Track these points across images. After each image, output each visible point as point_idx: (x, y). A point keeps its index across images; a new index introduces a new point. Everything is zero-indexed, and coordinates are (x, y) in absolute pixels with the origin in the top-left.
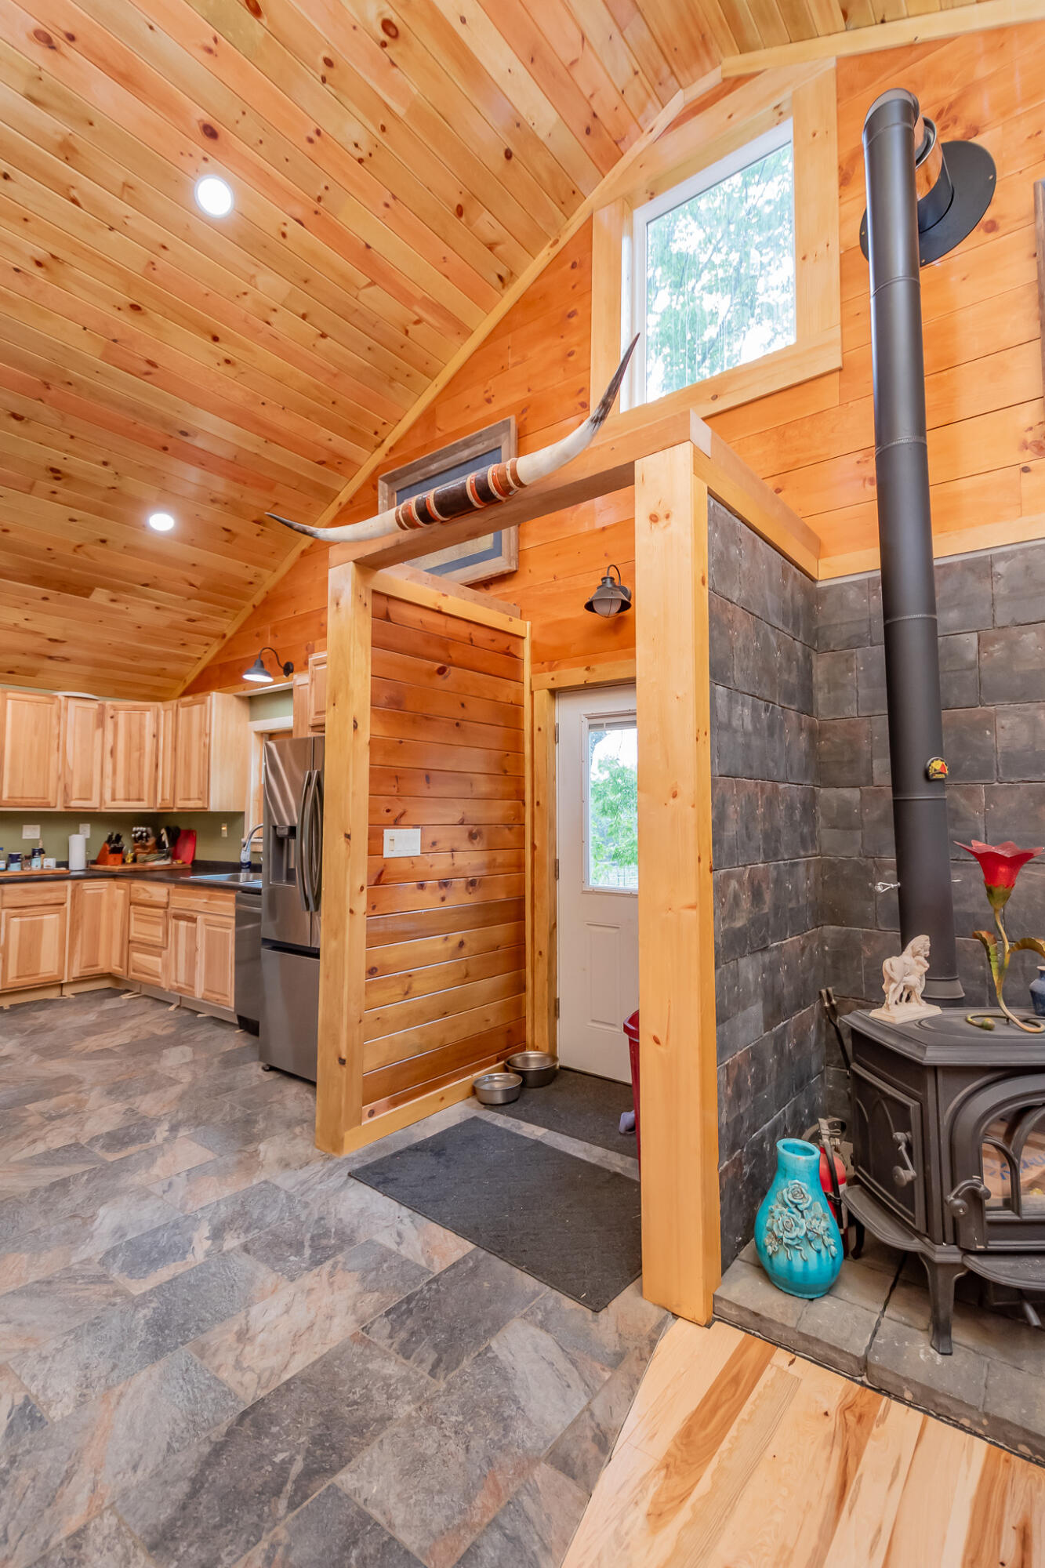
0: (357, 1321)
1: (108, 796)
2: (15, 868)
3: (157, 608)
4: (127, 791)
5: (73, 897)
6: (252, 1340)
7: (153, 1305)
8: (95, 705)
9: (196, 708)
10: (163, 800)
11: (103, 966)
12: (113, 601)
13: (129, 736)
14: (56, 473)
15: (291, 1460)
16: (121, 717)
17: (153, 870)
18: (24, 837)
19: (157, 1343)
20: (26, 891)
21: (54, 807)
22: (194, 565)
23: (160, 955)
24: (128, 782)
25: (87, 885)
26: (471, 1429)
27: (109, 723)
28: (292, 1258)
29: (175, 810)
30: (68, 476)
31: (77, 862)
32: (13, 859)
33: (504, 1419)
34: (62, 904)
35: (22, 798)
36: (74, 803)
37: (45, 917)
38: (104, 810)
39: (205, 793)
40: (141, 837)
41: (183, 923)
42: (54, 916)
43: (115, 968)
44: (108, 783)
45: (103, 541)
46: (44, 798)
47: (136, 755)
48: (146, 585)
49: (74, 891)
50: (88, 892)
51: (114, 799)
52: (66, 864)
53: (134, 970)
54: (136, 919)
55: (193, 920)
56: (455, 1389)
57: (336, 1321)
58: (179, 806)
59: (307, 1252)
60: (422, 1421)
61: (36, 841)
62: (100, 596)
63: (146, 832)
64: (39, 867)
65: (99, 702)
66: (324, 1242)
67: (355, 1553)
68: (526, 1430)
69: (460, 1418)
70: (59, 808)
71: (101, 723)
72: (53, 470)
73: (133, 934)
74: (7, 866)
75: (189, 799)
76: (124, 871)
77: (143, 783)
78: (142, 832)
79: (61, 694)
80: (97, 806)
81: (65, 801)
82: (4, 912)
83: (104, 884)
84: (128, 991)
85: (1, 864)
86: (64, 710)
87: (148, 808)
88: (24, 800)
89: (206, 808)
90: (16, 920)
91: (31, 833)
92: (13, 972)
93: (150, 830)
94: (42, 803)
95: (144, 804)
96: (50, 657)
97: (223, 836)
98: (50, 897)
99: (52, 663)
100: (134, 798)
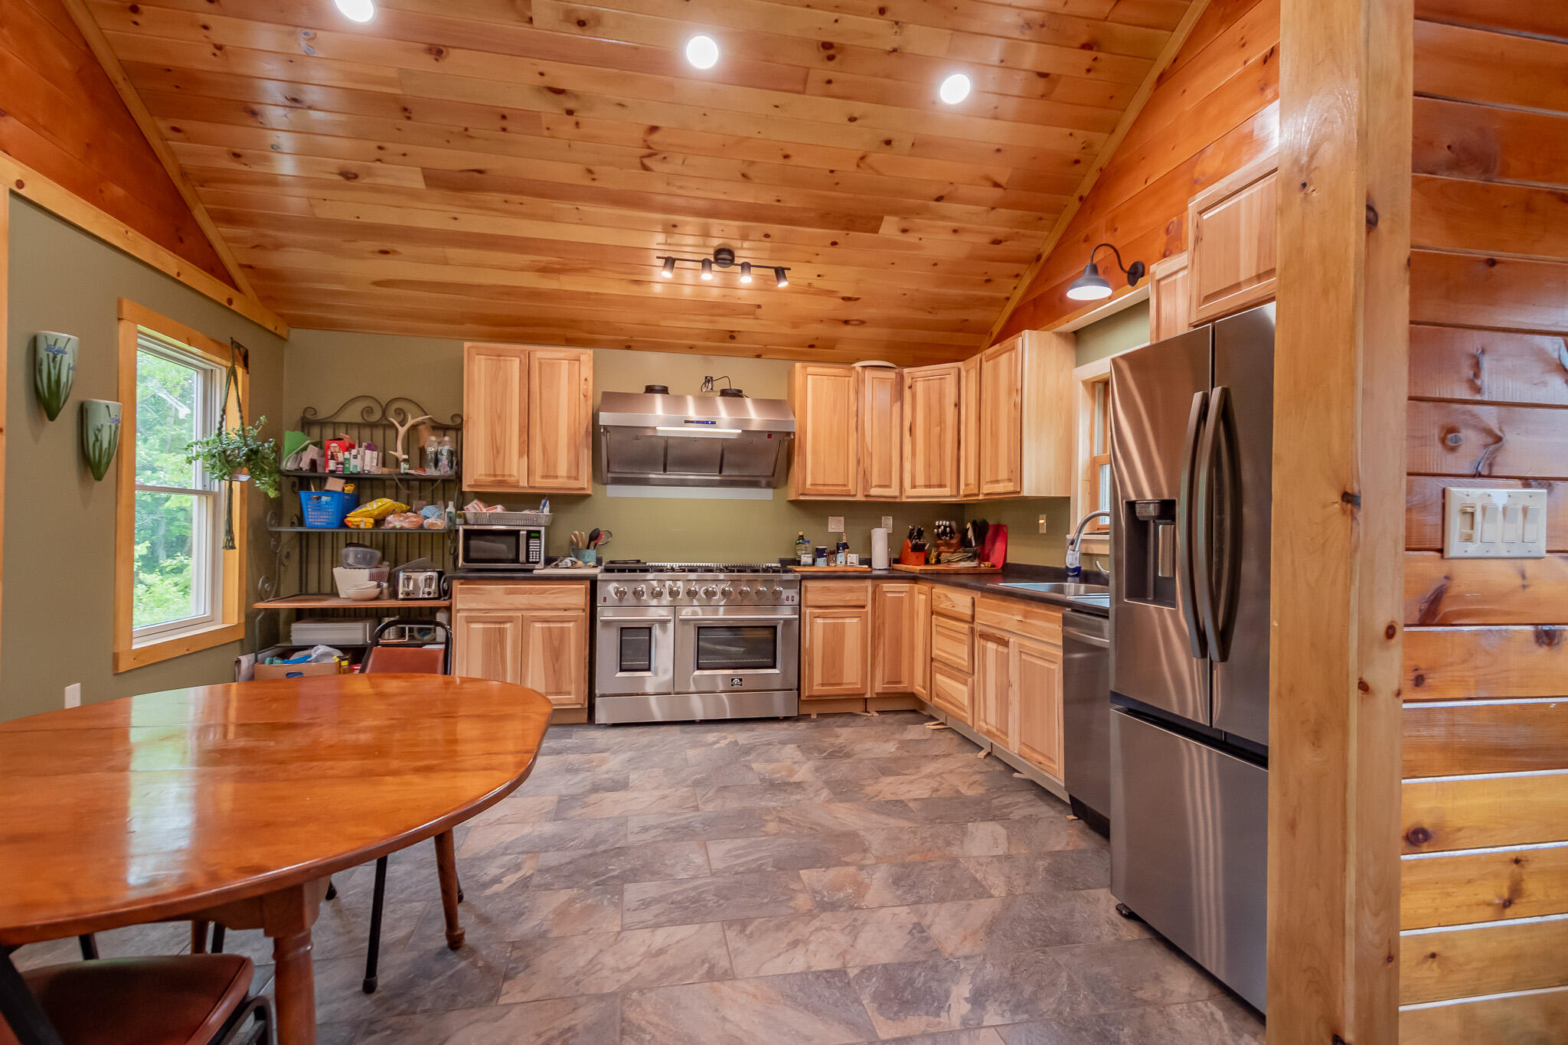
2: (821, 563)
3: (955, 231)
4: (928, 476)
5: (874, 599)
8: (891, 375)
9: (1004, 358)
10: (967, 485)
11: (904, 686)
12: (905, 231)
13: (928, 408)
14: (829, 49)
16: (920, 387)
17: (957, 573)
18: (830, 530)
20: (828, 590)
21: (854, 496)
22: (998, 150)
23: (965, 682)
24: (928, 465)
25: (887, 586)
27: (907, 393)
29: (981, 497)
30: (842, 48)
31: (880, 559)
32: (819, 553)
34: (863, 607)
35: (824, 485)
36: (874, 491)
37: (847, 621)
38: (904, 500)
39: (1017, 472)
40: (944, 533)
41: (991, 646)
42: (855, 620)
43: (919, 689)
44: (907, 466)
45: (888, 142)
46: (844, 485)
47: (937, 430)
48: (939, 199)
49: (874, 592)
50: (889, 595)
51: (914, 486)
52: (868, 562)
53: (938, 696)
54: (938, 633)
55: (1006, 644)
58: (985, 492)
61: (840, 534)
62: (890, 227)
63: (950, 526)
64: (844, 563)
65: (897, 370)
70: (860, 498)
71: (899, 396)
72: (827, 45)
73: (936, 651)
74: (814, 561)
75: (997, 482)
76: (926, 572)
77: (944, 464)
78: (945, 527)
79: (858, 365)
80: (897, 493)
81: (865, 489)
82: (808, 611)
83: (905, 586)
84: (932, 718)
85: (806, 559)
86: (860, 382)
87: (951, 496)
88: (825, 488)
89: (1019, 492)
90: (820, 621)
91: (836, 525)
92: (818, 678)
93: (954, 524)
94: (842, 490)
95: (946, 491)
96: (846, 322)
97: (1041, 532)
98: (851, 598)
99: (848, 328)
100: (936, 484)
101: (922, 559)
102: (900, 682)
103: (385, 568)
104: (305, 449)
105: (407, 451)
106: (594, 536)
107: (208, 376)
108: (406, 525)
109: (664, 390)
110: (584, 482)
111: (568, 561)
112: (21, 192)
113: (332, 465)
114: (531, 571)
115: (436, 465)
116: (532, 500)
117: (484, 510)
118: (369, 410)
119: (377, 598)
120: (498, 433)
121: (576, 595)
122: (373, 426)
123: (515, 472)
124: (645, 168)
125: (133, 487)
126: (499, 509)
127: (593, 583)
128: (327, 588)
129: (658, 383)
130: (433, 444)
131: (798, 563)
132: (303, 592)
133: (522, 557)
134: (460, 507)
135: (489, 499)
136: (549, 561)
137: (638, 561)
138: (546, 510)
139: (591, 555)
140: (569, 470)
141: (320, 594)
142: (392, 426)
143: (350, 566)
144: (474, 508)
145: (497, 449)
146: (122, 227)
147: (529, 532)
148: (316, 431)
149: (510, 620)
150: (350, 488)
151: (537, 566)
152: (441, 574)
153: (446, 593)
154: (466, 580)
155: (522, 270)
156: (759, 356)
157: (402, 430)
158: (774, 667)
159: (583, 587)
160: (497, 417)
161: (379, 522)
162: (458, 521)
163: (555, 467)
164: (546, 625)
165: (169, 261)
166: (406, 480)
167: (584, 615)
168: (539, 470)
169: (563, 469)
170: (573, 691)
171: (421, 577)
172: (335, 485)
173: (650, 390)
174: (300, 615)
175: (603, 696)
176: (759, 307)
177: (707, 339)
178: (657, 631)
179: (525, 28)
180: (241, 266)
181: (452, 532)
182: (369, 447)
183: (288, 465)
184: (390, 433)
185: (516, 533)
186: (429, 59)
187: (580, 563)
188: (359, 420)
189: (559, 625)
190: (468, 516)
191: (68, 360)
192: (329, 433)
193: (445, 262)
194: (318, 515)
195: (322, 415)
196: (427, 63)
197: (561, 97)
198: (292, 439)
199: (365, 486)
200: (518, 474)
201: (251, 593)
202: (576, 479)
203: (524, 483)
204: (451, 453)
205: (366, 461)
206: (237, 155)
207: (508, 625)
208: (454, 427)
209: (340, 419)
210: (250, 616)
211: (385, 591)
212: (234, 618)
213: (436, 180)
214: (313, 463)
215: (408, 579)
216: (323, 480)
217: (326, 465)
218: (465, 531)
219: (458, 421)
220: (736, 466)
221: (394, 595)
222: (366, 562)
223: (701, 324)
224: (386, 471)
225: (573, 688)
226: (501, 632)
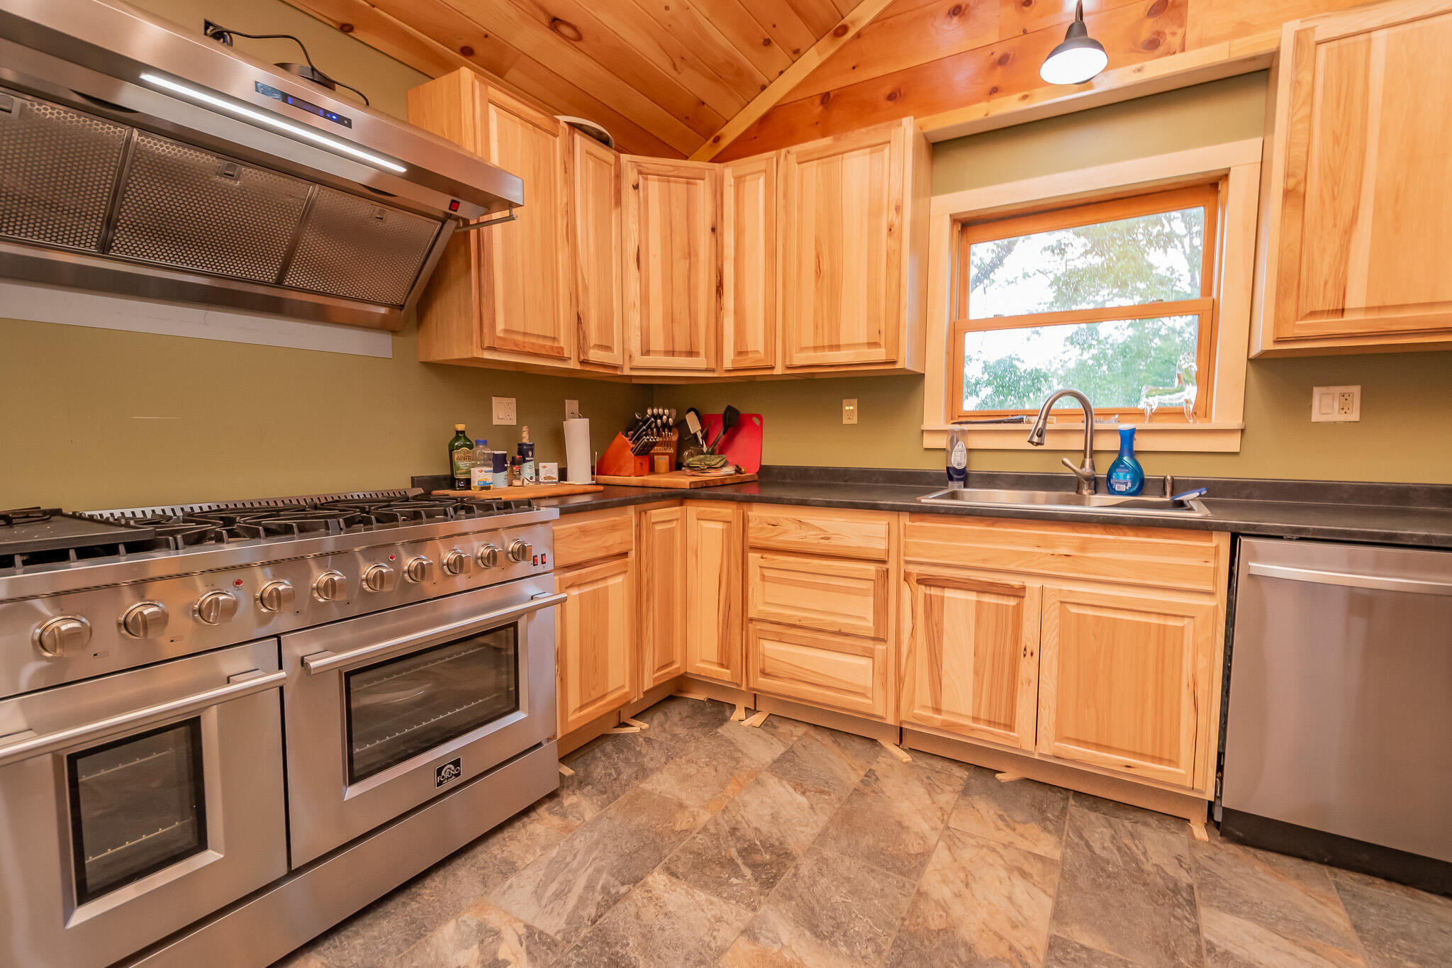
1: (635, 345)
4: (671, 337)
8: (609, 156)
11: (677, 667)
13: (669, 225)
16: (652, 189)
18: (498, 422)
20: (584, 532)
21: (567, 359)
23: (869, 654)
24: (670, 318)
27: (631, 197)
32: (497, 463)
35: (525, 334)
36: (594, 355)
37: (610, 582)
39: (892, 333)
41: (958, 595)
42: (619, 579)
46: (554, 339)
49: (636, 529)
50: (658, 527)
51: (646, 352)
54: (766, 579)
58: (797, 362)
61: (516, 429)
64: (534, 480)
65: (614, 153)
73: (760, 606)
75: (838, 347)
77: (696, 323)
79: (565, 119)
81: (580, 349)
82: (557, 578)
83: (675, 511)
85: (481, 475)
86: (568, 155)
87: (707, 370)
88: (527, 339)
89: (894, 362)
90: (574, 593)
91: (505, 412)
94: (552, 348)
95: (700, 362)
97: (845, 421)
98: (613, 541)
100: (683, 349)
101: (646, 466)
102: (670, 664)
158: (515, 708)
220: (323, 269)
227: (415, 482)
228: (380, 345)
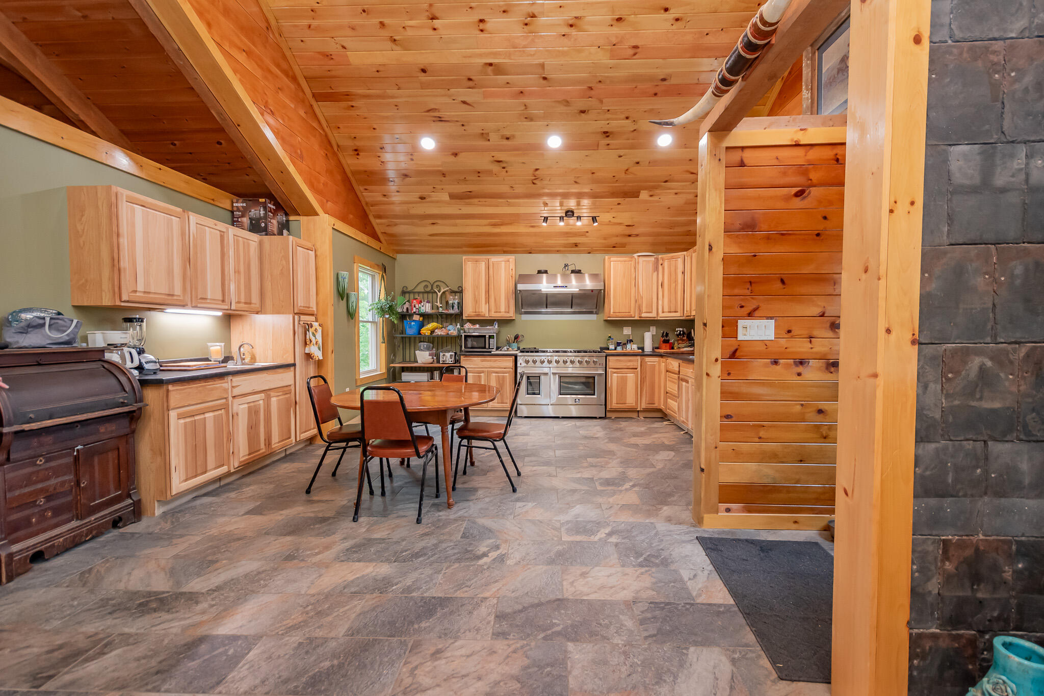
0: (634, 597)
1: (660, 310)
2: (619, 349)
3: (676, 194)
4: (670, 307)
5: (641, 365)
6: (585, 577)
7: (564, 546)
8: (652, 259)
11: (656, 406)
12: (651, 196)
13: (670, 274)
14: (606, 134)
15: (559, 625)
16: (666, 264)
17: (683, 353)
18: (624, 334)
19: (554, 560)
20: (620, 361)
21: (635, 317)
22: (690, 160)
23: (677, 401)
24: (670, 301)
25: (649, 359)
26: (640, 670)
27: (660, 268)
28: (632, 558)
30: (612, 133)
31: (648, 348)
32: (618, 344)
33: (661, 679)
34: (636, 369)
35: (620, 312)
36: (644, 315)
37: (628, 375)
38: (660, 318)
40: (680, 334)
41: (684, 384)
42: (632, 375)
43: (662, 407)
44: (660, 302)
45: (638, 163)
46: (630, 312)
47: (673, 285)
48: (666, 182)
49: (641, 362)
50: (649, 363)
51: (663, 312)
52: (642, 349)
53: (668, 408)
54: (669, 380)
56: (650, 650)
57: (625, 592)
59: (641, 559)
60: (621, 651)
61: (629, 335)
62: (644, 195)
63: (683, 331)
64: (630, 349)
65: (655, 257)
66: (653, 559)
67: (549, 669)
68: (667, 692)
69: (639, 663)
70: (637, 318)
71: (656, 269)
72: (605, 133)
73: (668, 389)
74: (616, 348)
76: (666, 353)
77: (677, 302)
78: (680, 331)
79: (636, 255)
80: (655, 316)
81: (639, 314)
82: (610, 370)
83: (656, 359)
84: (669, 420)
85: (612, 347)
86: (637, 263)
87: (680, 317)
88: (620, 314)
90: (615, 375)
91: (627, 331)
92: (614, 401)
93: (685, 330)
94: (629, 315)
95: (678, 314)
96: (630, 236)
98: (630, 364)
99: (631, 238)
100: (673, 310)
101: (667, 347)
102: (654, 404)
103: (434, 351)
104: (405, 303)
105: (441, 303)
106: (516, 337)
107: (373, 277)
108: (442, 333)
109: (546, 272)
110: (511, 314)
111: (505, 348)
112: (334, 227)
113: (414, 310)
114: (491, 352)
115: (453, 309)
116: (490, 322)
117: (472, 327)
118: (426, 286)
119: (432, 363)
120: (477, 294)
121: (509, 362)
122: (428, 292)
123: (483, 310)
124: (534, 183)
125: (359, 321)
126: (477, 326)
127: (516, 357)
128: (412, 359)
129: (543, 269)
130: (453, 300)
131: (608, 349)
132: (404, 361)
133: (487, 346)
134: (462, 326)
135: (473, 322)
136: (498, 348)
137: (535, 348)
138: (496, 326)
139: (515, 345)
140: (505, 309)
141: (410, 362)
142: (436, 292)
143: (422, 350)
144: (468, 326)
145: (476, 301)
146: (354, 230)
147: (490, 336)
148: (407, 295)
149: (483, 372)
150: (421, 319)
151: (493, 350)
152: (456, 353)
153: (457, 361)
154: (466, 356)
155: (485, 226)
156: (589, 253)
157: (439, 294)
158: (594, 395)
159: (512, 359)
160: (476, 287)
161: (432, 332)
162: (461, 331)
163: (500, 309)
164: (497, 374)
165: (364, 238)
166: (441, 315)
167: (512, 371)
168: (493, 310)
169: (503, 309)
170: (508, 402)
171: (448, 355)
172: (416, 318)
173: (539, 272)
174: (403, 369)
175: (521, 404)
176: (587, 232)
177: (565, 247)
178: (542, 377)
179: (488, 143)
180: (382, 233)
181: (459, 336)
182: (428, 302)
183: (399, 310)
184: (435, 295)
185: (484, 336)
186: (453, 157)
187: (510, 349)
188: (423, 291)
189: (502, 374)
190: (466, 329)
191: (346, 280)
192: (412, 296)
193: (456, 225)
194: (411, 331)
195: (409, 289)
196: (452, 159)
197: (501, 163)
198: (400, 300)
199: (427, 317)
200: (485, 312)
201: (390, 360)
202: (508, 313)
203: (487, 315)
204: (458, 303)
205: (427, 308)
206: (385, 195)
207: (482, 374)
208: (460, 292)
209: (415, 291)
210: (388, 369)
211: (435, 360)
212: (384, 370)
213: (453, 196)
214: (407, 309)
215: (444, 355)
216: (411, 316)
217: (412, 309)
218: (465, 335)
219: (461, 289)
220: (580, 305)
221: (438, 362)
222: (428, 349)
223: (562, 241)
224: (434, 311)
225: (508, 401)
226: (480, 377)
227: (601, 348)
228: (593, 317)
